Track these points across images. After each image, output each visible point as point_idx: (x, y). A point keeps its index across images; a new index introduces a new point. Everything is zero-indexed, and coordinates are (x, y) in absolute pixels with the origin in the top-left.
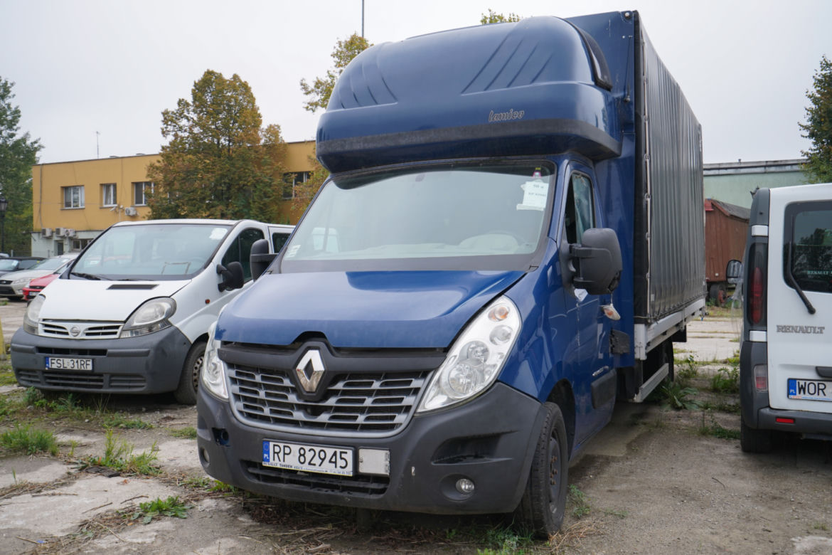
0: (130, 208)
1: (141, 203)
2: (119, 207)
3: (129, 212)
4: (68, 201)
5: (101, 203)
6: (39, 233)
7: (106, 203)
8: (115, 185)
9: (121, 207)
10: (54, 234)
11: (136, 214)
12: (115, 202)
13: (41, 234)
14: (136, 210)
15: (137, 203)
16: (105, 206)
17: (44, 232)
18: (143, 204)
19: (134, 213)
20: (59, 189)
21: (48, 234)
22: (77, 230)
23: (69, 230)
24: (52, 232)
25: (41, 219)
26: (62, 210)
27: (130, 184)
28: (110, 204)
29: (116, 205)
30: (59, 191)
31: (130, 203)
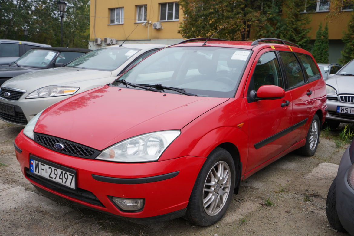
0: (156, 23)
1: (165, 19)
2: (148, 22)
3: (156, 26)
4: (112, 19)
5: (135, 20)
6: (93, 41)
7: (139, 20)
8: (145, 6)
9: (150, 22)
10: (103, 42)
11: (161, 28)
12: (145, 19)
13: (95, 42)
14: (161, 25)
15: (161, 19)
16: (138, 22)
17: (96, 41)
18: (166, 20)
19: (160, 27)
20: (107, 10)
21: (99, 42)
22: (118, 40)
23: (113, 39)
24: (102, 41)
25: (95, 32)
26: (109, 25)
27: (157, 5)
28: (141, 20)
29: (146, 21)
30: (107, 11)
31: (156, 19)
